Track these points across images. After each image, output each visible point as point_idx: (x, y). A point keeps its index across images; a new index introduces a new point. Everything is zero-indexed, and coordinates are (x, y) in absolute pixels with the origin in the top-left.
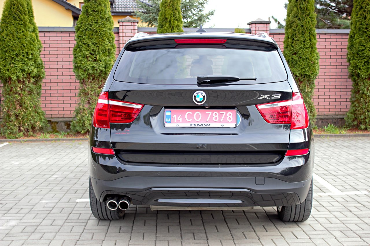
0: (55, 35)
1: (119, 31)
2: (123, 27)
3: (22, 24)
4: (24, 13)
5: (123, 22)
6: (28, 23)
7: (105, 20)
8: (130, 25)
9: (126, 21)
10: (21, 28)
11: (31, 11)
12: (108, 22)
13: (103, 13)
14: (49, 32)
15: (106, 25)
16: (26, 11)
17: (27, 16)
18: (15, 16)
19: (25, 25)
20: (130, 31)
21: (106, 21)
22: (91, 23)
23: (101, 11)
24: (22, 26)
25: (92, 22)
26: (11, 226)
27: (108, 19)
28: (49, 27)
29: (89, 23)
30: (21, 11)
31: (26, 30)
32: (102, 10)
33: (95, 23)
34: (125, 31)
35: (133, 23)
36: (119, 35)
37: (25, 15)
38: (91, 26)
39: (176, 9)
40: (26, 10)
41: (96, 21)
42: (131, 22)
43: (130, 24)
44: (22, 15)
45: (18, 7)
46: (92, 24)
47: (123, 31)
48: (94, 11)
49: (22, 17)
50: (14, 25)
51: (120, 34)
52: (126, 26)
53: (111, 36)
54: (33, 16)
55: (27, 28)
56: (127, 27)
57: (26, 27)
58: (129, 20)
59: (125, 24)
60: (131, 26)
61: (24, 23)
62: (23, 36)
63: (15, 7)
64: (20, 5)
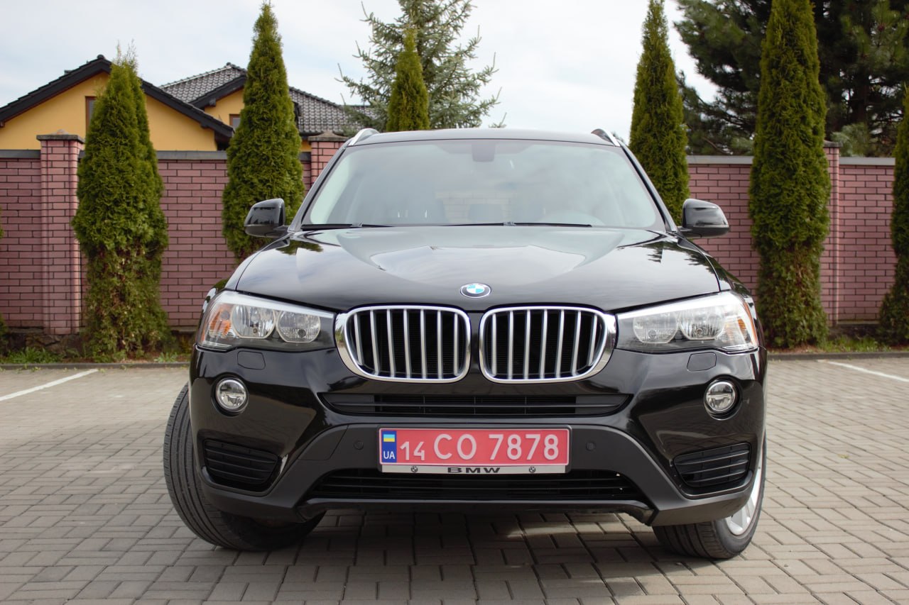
0: (188, 166)
1: (311, 158)
2: (318, 152)
3: (126, 145)
4: (131, 124)
5: (318, 142)
6: (137, 142)
7: (283, 136)
8: (333, 147)
9: (325, 140)
10: (124, 151)
12: (290, 141)
13: (280, 123)
14: (177, 160)
15: (286, 145)
16: (134, 120)
17: (137, 129)
18: (115, 129)
19: (133, 147)
22: (257, 143)
23: (277, 120)
24: (126, 147)
25: (259, 141)
26: (124, 470)
27: (289, 135)
28: (176, 151)
29: (253, 143)
30: (125, 119)
31: (134, 155)
32: (278, 118)
33: (266, 142)
34: (322, 159)
35: (337, 144)
36: (311, 166)
37: (133, 126)
38: (257, 147)
39: (418, 116)
40: (135, 117)
41: (266, 139)
42: (335, 142)
43: (331, 145)
44: (126, 126)
45: (119, 112)
46: (259, 144)
47: (318, 158)
48: (263, 119)
49: (126, 130)
50: (111, 145)
51: (312, 164)
52: (324, 150)
53: (296, 167)
54: (146, 130)
55: (136, 152)
56: (326, 152)
58: (329, 138)
59: (322, 145)
60: (334, 149)
61: (130, 141)
62: (128, 167)
63: (115, 112)
64: (122, 109)
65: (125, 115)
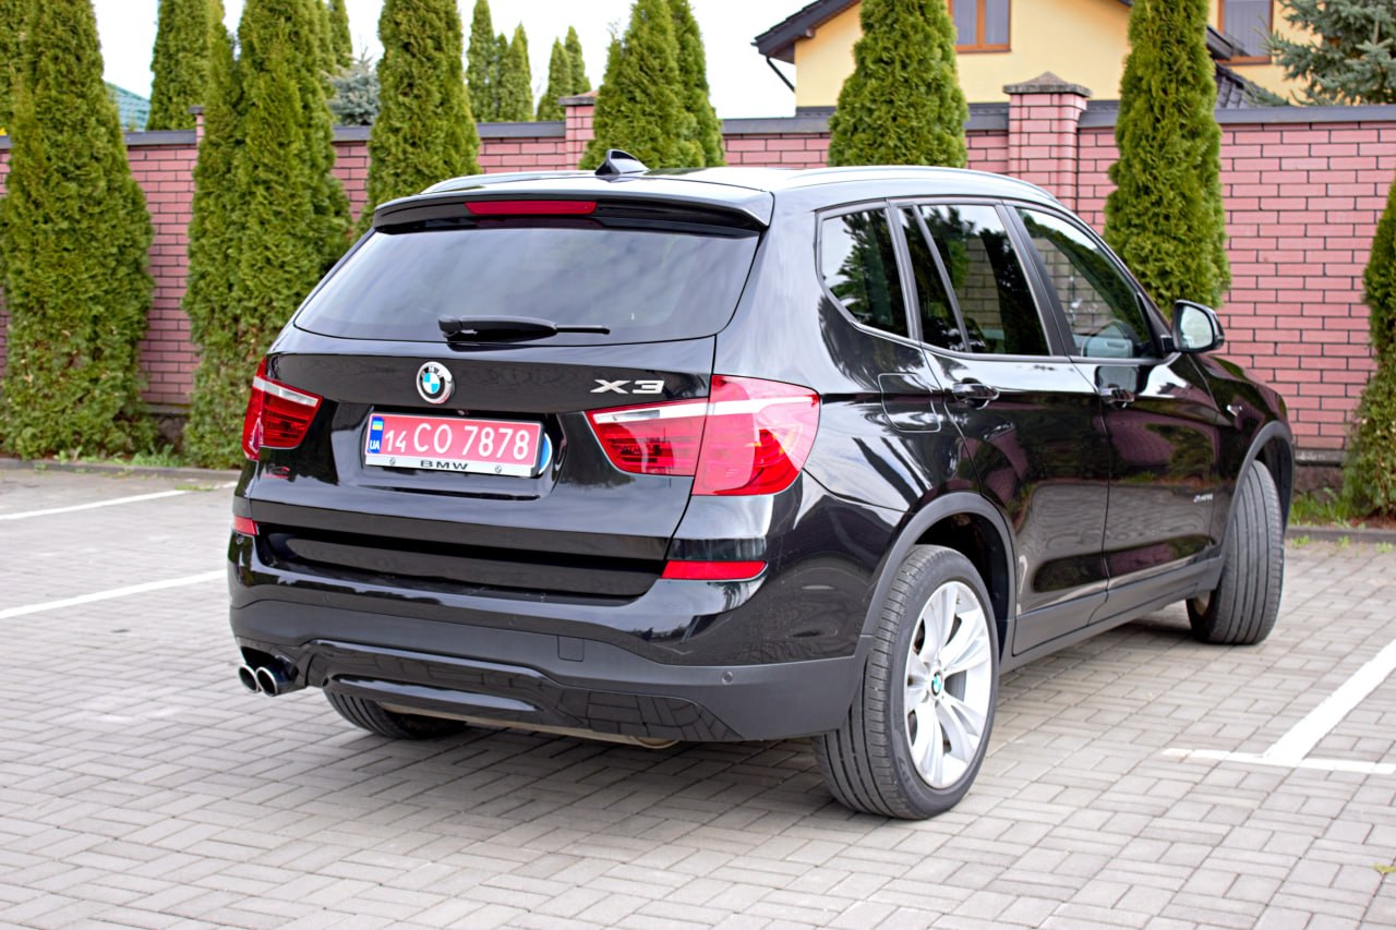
0: (798, 144)
1: (1007, 124)
2: (1021, 113)
3: (651, 114)
4: (666, 77)
5: (1021, 94)
6: (675, 110)
7: (923, 89)
8: (1048, 103)
9: (1032, 90)
11: (695, 68)
14: (781, 134)
15: (924, 105)
16: (671, 70)
17: (678, 87)
18: (631, 88)
19: (665, 118)
20: (1045, 126)
21: (927, 93)
22: (868, 104)
23: (907, 61)
24: (652, 119)
25: (874, 101)
27: (934, 85)
28: (783, 119)
30: (653, 69)
31: (668, 134)
32: (909, 56)
33: (886, 101)
34: (1027, 126)
35: (1056, 97)
36: (1007, 141)
37: (669, 81)
38: (870, 111)
39: (1179, 42)
40: (675, 64)
41: (887, 97)
42: (1052, 94)
43: (1045, 100)
44: (654, 83)
46: (874, 107)
47: (1021, 127)
48: (880, 60)
49: (652, 89)
51: (1011, 136)
52: (1032, 109)
53: (945, 146)
54: (703, 85)
55: (671, 126)
56: (1035, 113)
57: (666, 121)
58: (1041, 87)
59: (1027, 100)
60: (1052, 106)
61: (661, 108)
62: (651, 153)
63: (633, 59)
64: (646, 53)
65: (656, 63)
